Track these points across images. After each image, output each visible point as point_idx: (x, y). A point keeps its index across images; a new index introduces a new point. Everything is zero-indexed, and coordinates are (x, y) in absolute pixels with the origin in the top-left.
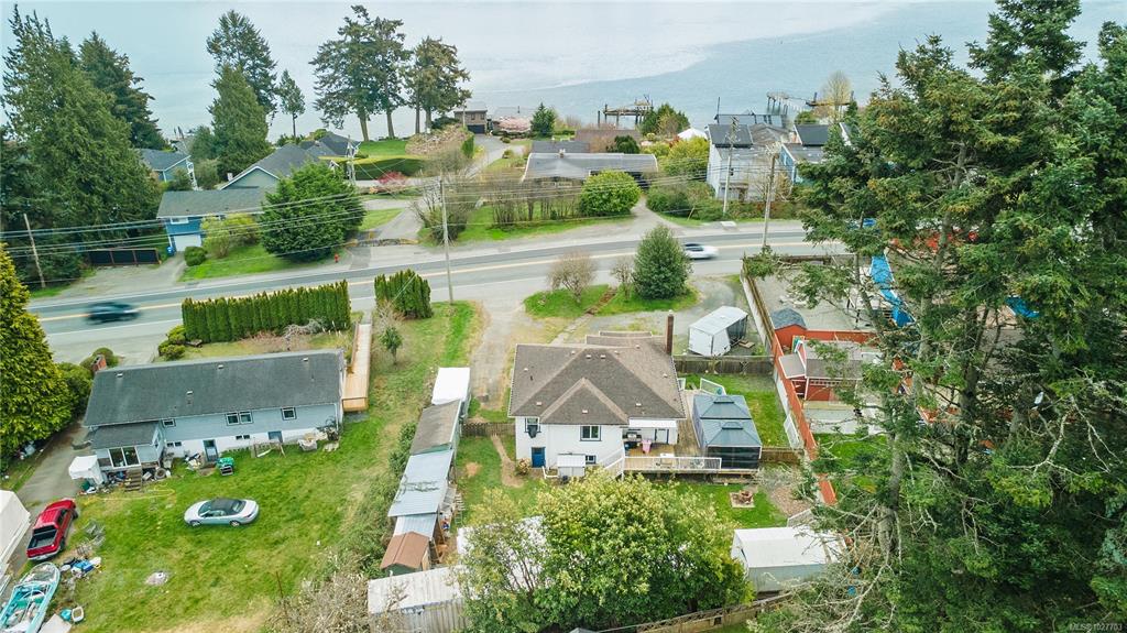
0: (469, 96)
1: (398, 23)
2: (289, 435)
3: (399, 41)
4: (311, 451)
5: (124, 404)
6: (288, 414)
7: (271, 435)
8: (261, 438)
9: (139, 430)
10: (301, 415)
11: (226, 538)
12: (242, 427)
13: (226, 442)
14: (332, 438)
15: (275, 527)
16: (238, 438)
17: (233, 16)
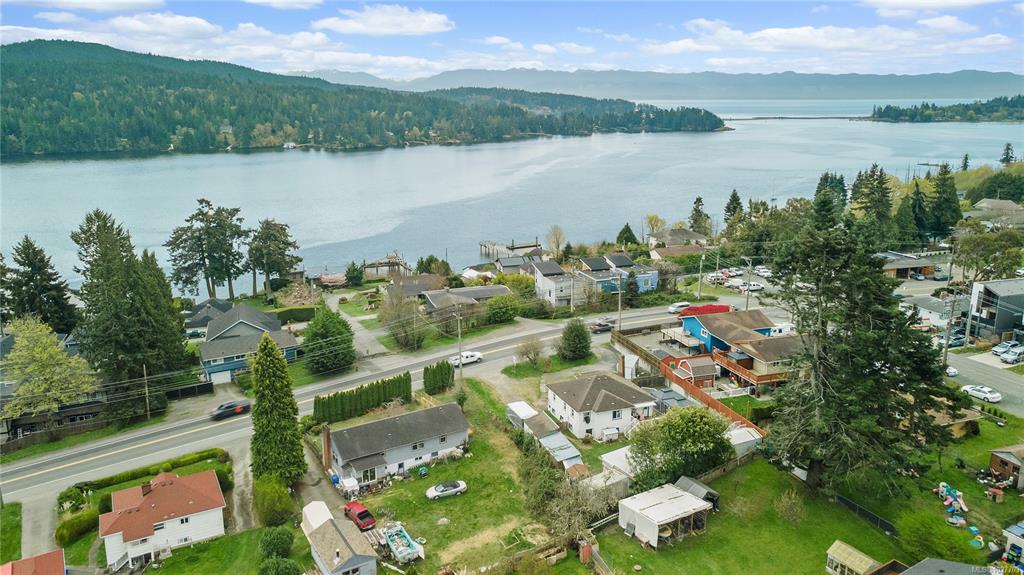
0: (301, 260)
1: (237, 210)
2: (443, 452)
3: (238, 223)
4: (460, 458)
5: (358, 446)
6: (443, 440)
7: (433, 454)
8: (427, 458)
9: (375, 459)
10: (449, 439)
11: (460, 501)
12: (418, 453)
13: (410, 463)
14: (466, 451)
15: (479, 491)
16: (417, 459)
17: (98, 214)
